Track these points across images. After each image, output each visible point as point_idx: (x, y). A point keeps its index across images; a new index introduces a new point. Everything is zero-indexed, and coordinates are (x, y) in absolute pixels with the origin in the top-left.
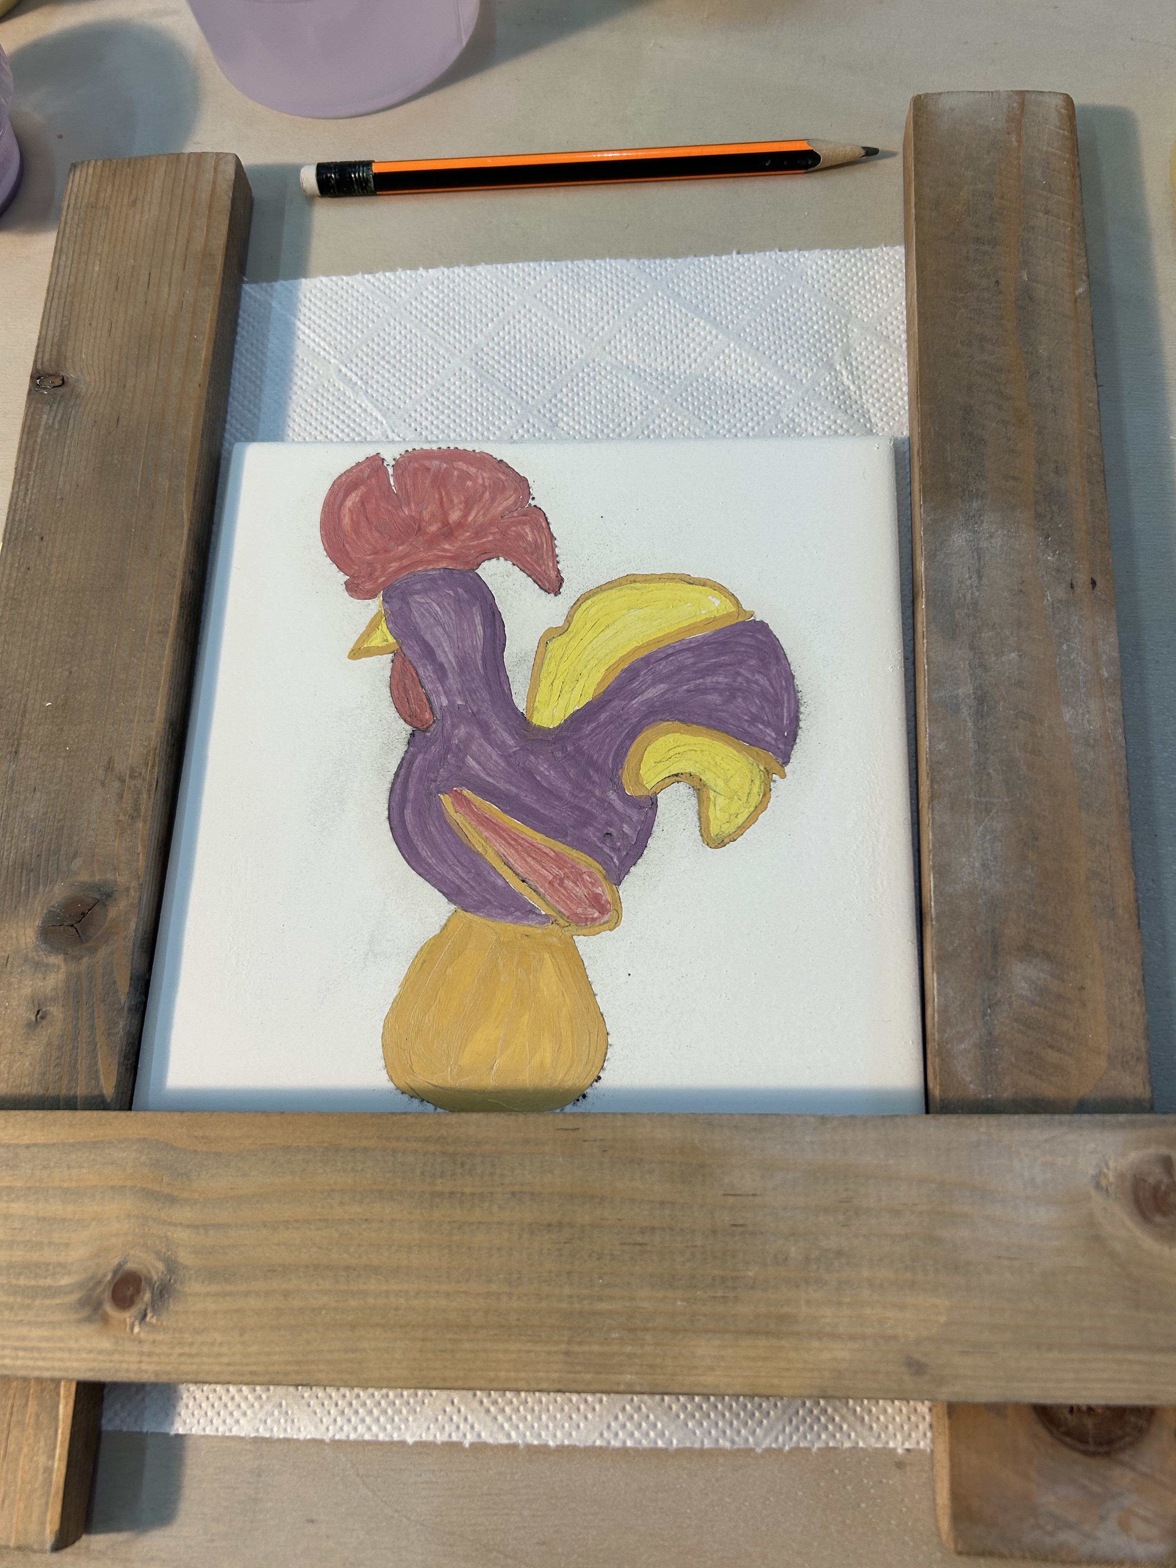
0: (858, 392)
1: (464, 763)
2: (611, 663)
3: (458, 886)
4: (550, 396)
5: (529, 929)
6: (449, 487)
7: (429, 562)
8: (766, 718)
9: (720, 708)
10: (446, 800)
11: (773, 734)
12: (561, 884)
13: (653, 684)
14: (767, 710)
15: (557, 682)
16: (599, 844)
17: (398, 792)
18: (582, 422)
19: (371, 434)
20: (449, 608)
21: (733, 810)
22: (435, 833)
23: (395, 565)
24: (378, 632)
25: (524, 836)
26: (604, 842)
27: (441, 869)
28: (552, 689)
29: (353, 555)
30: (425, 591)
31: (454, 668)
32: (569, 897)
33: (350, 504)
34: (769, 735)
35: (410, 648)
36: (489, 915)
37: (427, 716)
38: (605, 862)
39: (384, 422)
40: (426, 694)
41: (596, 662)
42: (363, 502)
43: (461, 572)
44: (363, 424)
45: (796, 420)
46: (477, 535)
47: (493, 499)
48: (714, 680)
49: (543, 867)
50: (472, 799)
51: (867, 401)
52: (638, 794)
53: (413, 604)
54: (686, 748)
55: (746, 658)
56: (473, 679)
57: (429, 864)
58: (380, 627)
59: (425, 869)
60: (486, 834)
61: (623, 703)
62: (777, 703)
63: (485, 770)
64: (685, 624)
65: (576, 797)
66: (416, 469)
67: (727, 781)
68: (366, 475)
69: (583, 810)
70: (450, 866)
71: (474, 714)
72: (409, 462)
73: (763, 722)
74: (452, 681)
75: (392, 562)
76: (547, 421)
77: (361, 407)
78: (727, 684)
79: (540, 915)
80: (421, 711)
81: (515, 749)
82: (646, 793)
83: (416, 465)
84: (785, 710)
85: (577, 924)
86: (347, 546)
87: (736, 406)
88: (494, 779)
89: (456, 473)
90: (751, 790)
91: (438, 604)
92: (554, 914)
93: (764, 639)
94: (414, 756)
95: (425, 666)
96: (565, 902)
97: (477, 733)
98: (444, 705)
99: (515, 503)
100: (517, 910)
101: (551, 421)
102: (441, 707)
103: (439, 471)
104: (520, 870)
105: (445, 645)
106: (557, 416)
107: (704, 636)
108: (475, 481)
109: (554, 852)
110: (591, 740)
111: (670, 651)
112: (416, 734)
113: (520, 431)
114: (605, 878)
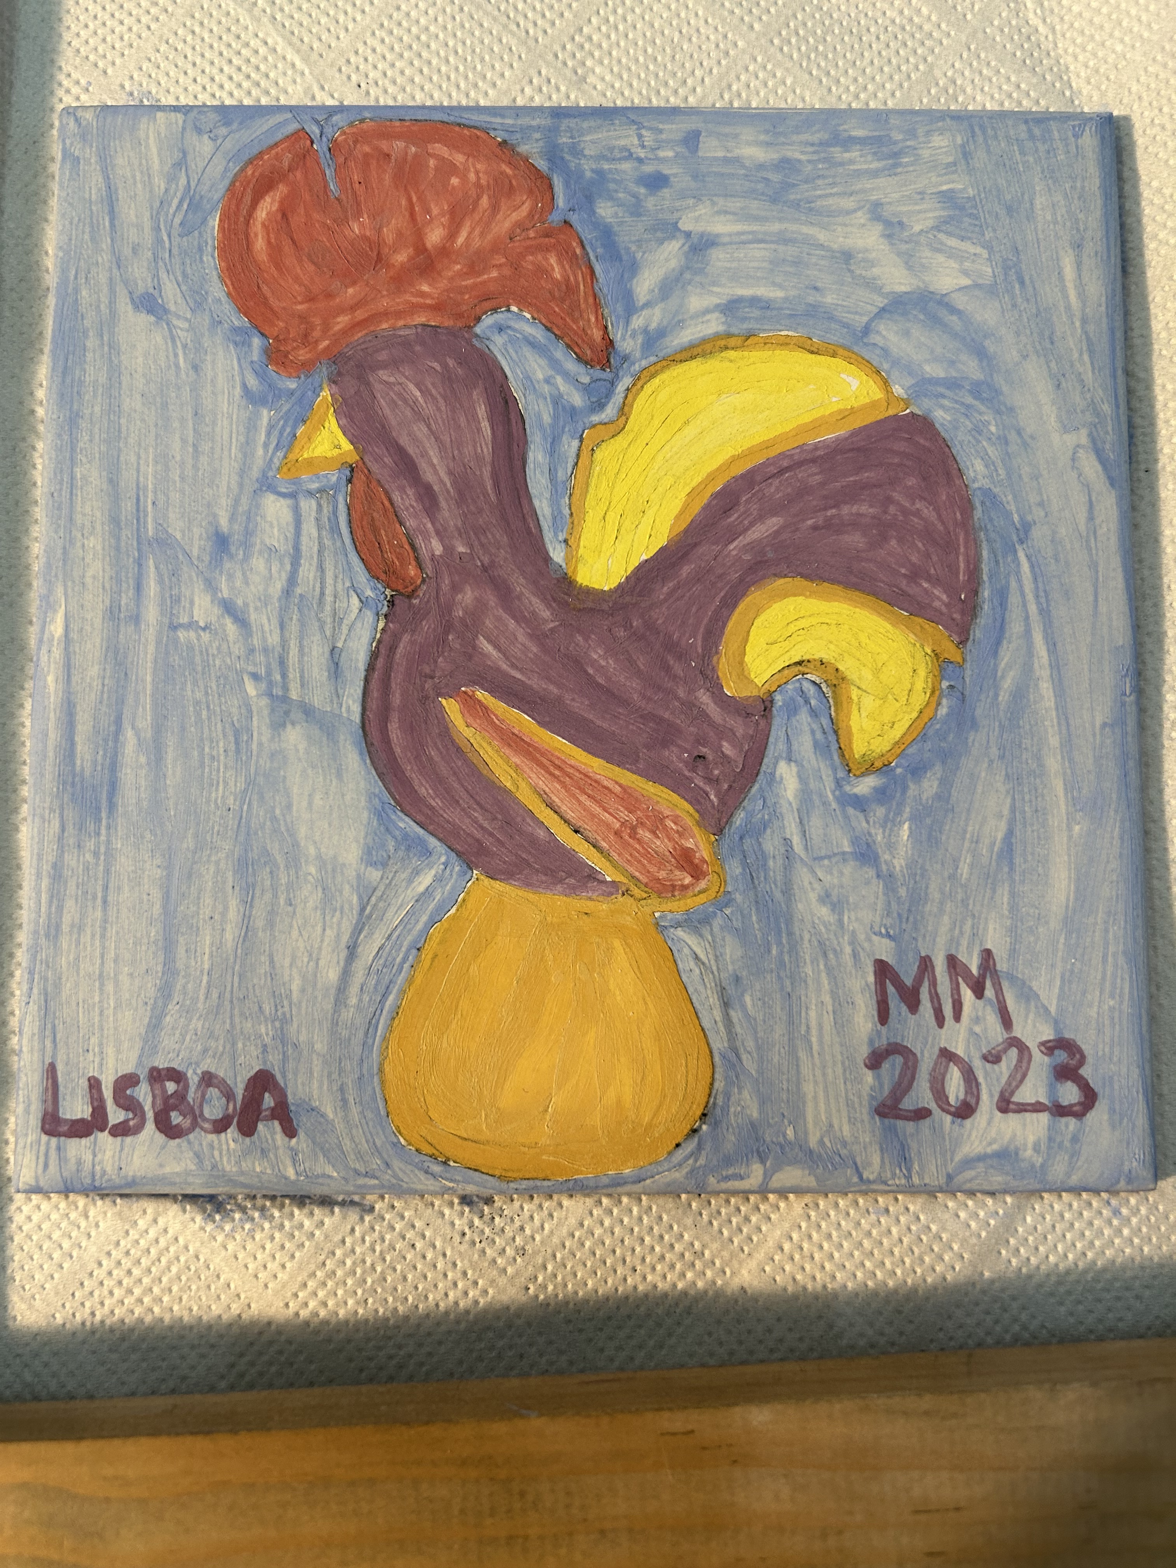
0: (1050, 37)
1: (474, 647)
2: (694, 483)
3: (478, 840)
4: (572, 30)
5: (589, 903)
6: (422, 187)
7: (399, 314)
8: (932, 571)
9: (864, 555)
10: (451, 707)
11: (944, 597)
12: (633, 834)
13: (761, 518)
14: (935, 558)
15: (611, 516)
16: (687, 773)
17: (375, 694)
18: (625, 76)
19: (286, 92)
20: (434, 391)
21: (886, 718)
22: (437, 759)
23: (343, 320)
24: (325, 433)
25: (572, 762)
26: (694, 770)
27: (452, 815)
28: (604, 527)
29: (274, 302)
30: (394, 364)
31: (448, 492)
32: (647, 855)
33: (264, 215)
34: (938, 598)
35: (378, 459)
36: (528, 884)
37: (412, 571)
38: (696, 799)
39: (307, 72)
40: (408, 536)
41: (672, 480)
42: (284, 213)
43: (450, 332)
44: (272, 75)
45: (959, 82)
46: (472, 269)
47: (495, 208)
48: (855, 509)
49: (605, 810)
50: (491, 706)
51: (1066, 51)
52: (744, 694)
53: (378, 387)
54: (814, 621)
55: (901, 475)
56: (480, 511)
57: (432, 808)
58: (327, 425)
59: (427, 816)
60: (516, 760)
61: (717, 548)
62: (948, 546)
63: (507, 659)
64: (807, 418)
65: (650, 699)
66: (366, 155)
67: (877, 672)
68: (286, 164)
69: (660, 720)
70: (463, 810)
71: (485, 569)
72: (356, 142)
73: (929, 579)
74: (446, 514)
75: (338, 315)
76: (568, 73)
77: (266, 43)
78: (873, 517)
79: (604, 882)
80: (401, 564)
81: (552, 625)
82: (755, 693)
83: (367, 149)
84: (961, 558)
85: (659, 894)
86: (265, 288)
87: (866, 54)
88: (523, 673)
89: (432, 163)
90: (912, 684)
91: (418, 386)
92: (625, 881)
93: (927, 444)
94: (396, 638)
95: (402, 489)
96: (639, 862)
97: (492, 600)
98: (437, 553)
99: (531, 215)
100: (570, 875)
101: (576, 73)
102: (433, 558)
103: (405, 160)
104: (570, 815)
105: (431, 453)
106: (584, 64)
107: (837, 439)
108: (464, 178)
109: (620, 786)
110: (668, 608)
111: (785, 464)
112: (397, 602)
113: (528, 90)
114: (698, 824)
